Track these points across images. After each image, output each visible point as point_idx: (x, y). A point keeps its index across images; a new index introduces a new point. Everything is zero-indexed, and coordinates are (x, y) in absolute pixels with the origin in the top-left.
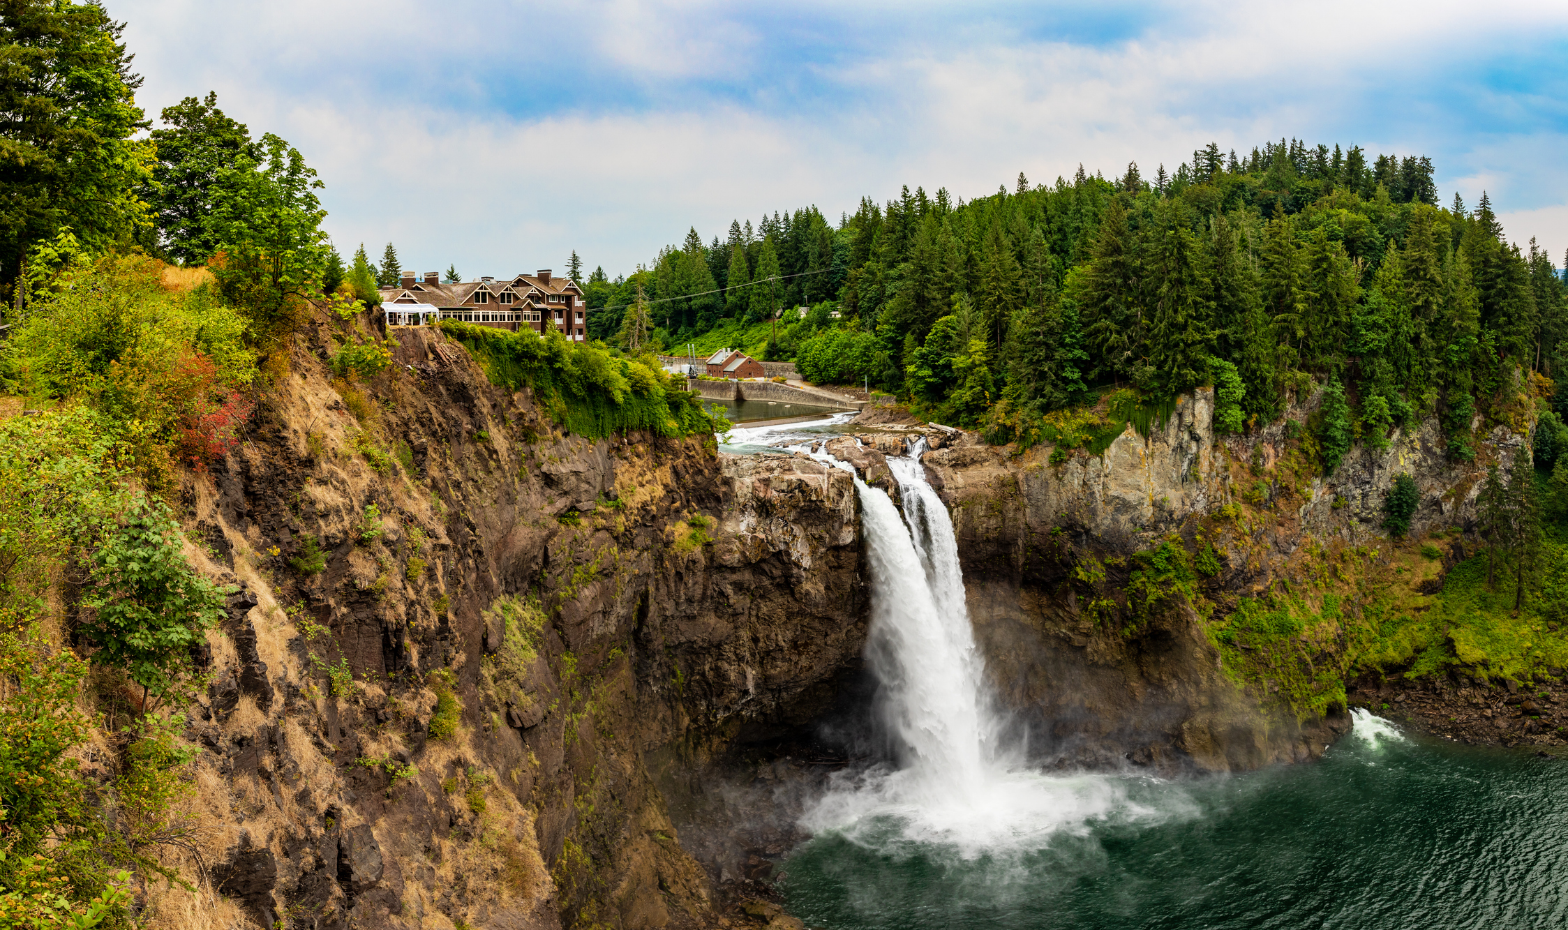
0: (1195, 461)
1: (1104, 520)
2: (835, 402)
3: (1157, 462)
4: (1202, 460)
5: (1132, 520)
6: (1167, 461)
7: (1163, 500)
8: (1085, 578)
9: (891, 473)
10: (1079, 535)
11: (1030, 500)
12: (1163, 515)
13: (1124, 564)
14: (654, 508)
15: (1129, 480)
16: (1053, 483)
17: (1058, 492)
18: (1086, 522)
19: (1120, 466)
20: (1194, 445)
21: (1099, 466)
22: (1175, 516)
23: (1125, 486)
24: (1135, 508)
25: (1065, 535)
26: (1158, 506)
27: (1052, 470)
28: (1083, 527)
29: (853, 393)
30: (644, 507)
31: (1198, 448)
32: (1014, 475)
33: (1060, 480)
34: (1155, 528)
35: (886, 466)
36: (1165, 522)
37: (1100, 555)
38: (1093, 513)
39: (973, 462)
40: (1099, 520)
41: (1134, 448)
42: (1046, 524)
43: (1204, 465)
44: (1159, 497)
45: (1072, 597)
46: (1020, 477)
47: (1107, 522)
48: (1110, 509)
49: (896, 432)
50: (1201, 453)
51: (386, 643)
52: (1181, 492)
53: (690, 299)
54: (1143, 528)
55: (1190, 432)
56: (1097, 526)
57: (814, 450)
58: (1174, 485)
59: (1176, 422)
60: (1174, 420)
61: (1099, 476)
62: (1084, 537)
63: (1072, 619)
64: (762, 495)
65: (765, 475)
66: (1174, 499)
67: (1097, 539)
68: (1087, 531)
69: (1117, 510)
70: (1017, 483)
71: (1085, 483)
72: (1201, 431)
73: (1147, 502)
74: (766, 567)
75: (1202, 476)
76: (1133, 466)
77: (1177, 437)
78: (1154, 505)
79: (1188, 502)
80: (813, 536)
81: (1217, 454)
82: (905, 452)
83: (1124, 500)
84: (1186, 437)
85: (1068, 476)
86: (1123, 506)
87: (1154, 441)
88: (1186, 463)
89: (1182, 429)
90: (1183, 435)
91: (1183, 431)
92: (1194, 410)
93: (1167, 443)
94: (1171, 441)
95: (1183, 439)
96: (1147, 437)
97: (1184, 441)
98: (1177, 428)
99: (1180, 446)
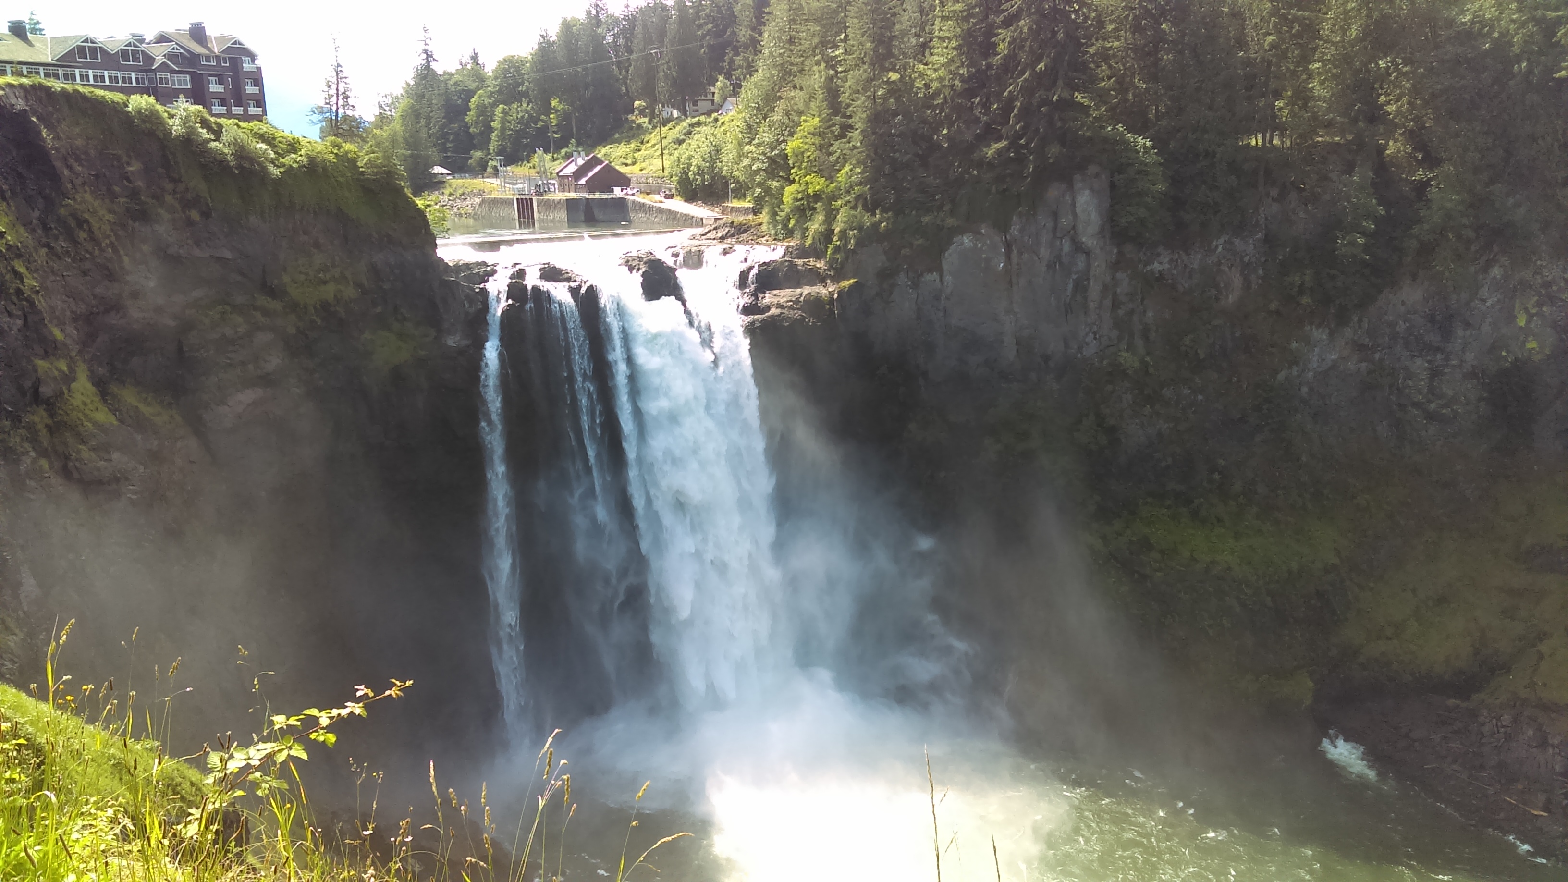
0: (1082, 284)
1: (946, 360)
4: (1092, 283)
5: (986, 363)
6: (1038, 281)
11: (846, 326)
15: (981, 306)
17: (883, 318)
18: (921, 361)
19: (967, 284)
20: (1080, 259)
21: (937, 284)
22: (1053, 363)
23: (976, 315)
24: (990, 346)
26: (1024, 345)
28: (918, 367)
31: (1088, 264)
33: (886, 302)
34: (1023, 378)
38: (931, 350)
40: (938, 360)
41: (988, 261)
43: (1094, 290)
44: (1026, 333)
48: (954, 345)
50: (1092, 273)
52: (1064, 330)
54: (1005, 376)
55: (1073, 240)
56: (936, 368)
58: (1052, 318)
59: (1049, 223)
60: (1044, 220)
61: (937, 298)
66: (1051, 338)
67: (937, 386)
68: (925, 374)
69: (965, 348)
71: (918, 308)
72: (1089, 239)
73: (1009, 339)
75: (1092, 306)
76: (986, 286)
77: (1051, 246)
78: (1018, 344)
79: (1073, 345)
81: (1120, 275)
83: (974, 334)
84: (1067, 247)
85: (897, 296)
86: (973, 342)
88: (1070, 286)
89: (1058, 235)
90: (1061, 245)
91: (1061, 238)
92: (1075, 206)
93: (1038, 256)
94: (1044, 252)
95: (1061, 250)
96: (1008, 246)
97: (1063, 253)
98: (1051, 233)
99: (1058, 257)
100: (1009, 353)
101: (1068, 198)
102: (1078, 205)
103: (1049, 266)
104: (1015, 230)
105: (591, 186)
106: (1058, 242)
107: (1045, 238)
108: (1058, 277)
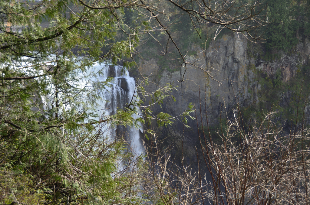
0: (235, 75)
4: (240, 74)
7: (217, 97)
20: (235, 65)
21: (179, 75)
24: (200, 100)
26: (214, 99)
31: (238, 67)
43: (241, 77)
44: (214, 95)
50: (240, 70)
52: (228, 93)
55: (233, 58)
58: (224, 88)
66: (223, 96)
72: (239, 58)
73: (208, 97)
75: (240, 84)
76: (199, 76)
77: (224, 60)
78: (211, 99)
81: (250, 71)
83: (194, 95)
84: (230, 60)
86: (193, 99)
87: (212, 63)
88: (231, 76)
89: (227, 56)
90: (228, 60)
91: (228, 57)
92: (234, 45)
93: (219, 64)
94: (221, 62)
95: (228, 61)
96: (207, 60)
97: (229, 63)
98: (224, 55)
99: (227, 64)
100: (208, 103)
101: (232, 41)
102: (236, 44)
103: (223, 68)
104: (210, 54)
106: (227, 58)
107: (222, 57)
108: (226, 72)
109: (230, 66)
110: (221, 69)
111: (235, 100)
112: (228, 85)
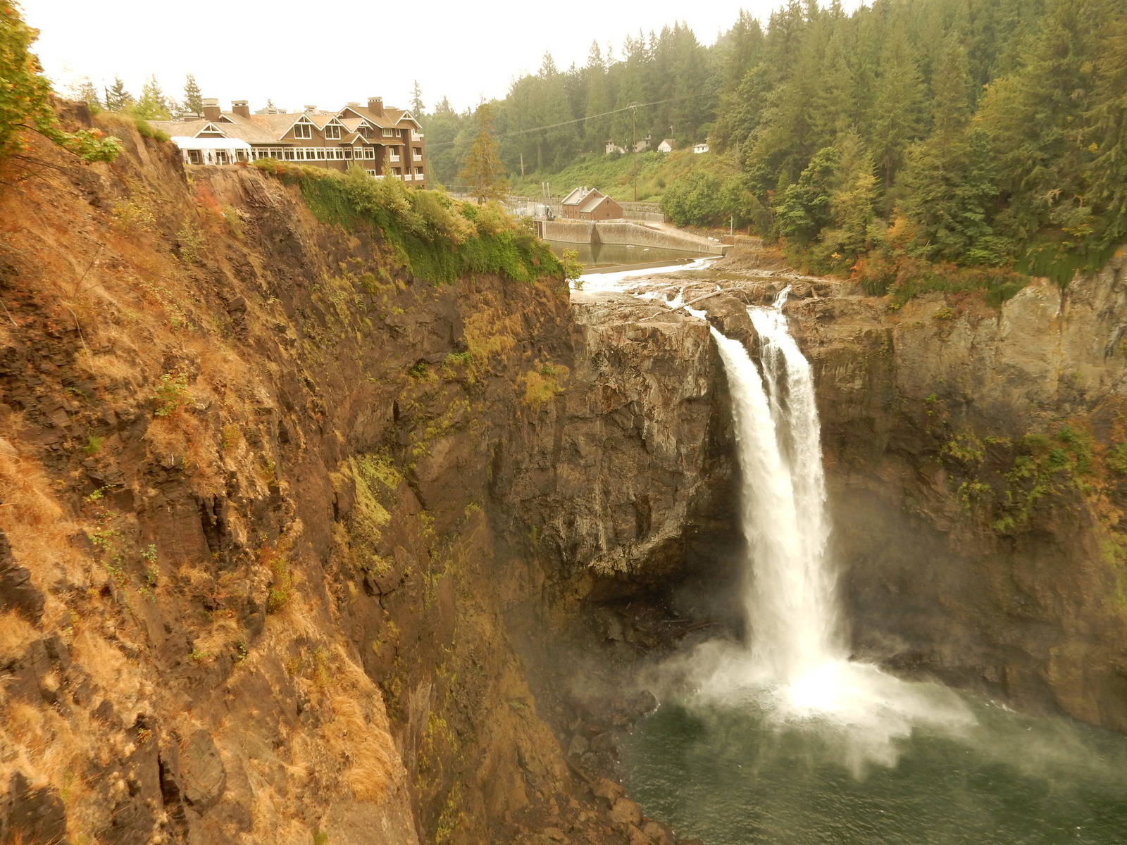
1: (992, 391)
2: (697, 245)
3: (1073, 328)
5: (1028, 395)
6: (1088, 328)
7: (1074, 376)
8: (959, 455)
9: (750, 322)
10: (957, 405)
11: (904, 360)
12: (1071, 392)
13: (1010, 445)
14: (504, 357)
15: (1031, 348)
16: (936, 343)
17: (940, 356)
18: (969, 391)
19: (1022, 329)
21: (994, 328)
22: (1087, 397)
23: (1025, 354)
24: (1034, 381)
25: (942, 404)
26: (1066, 382)
27: (935, 329)
28: (964, 396)
29: (717, 235)
30: (495, 355)
32: (889, 332)
33: (943, 341)
34: (1057, 409)
35: (746, 316)
36: (1073, 402)
37: (980, 430)
38: (980, 382)
39: (843, 313)
40: (985, 390)
41: (1044, 309)
42: (920, 388)
44: (1069, 372)
45: (941, 475)
46: (896, 334)
47: (997, 394)
48: (1001, 379)
49: (759, 279)
51: (206, 522)
52: (1102, 369)
53: (545, 132)
54: (1041, 406)
56: (982, 398)
57: (671, 297)
58: (1093, 359)
59: (1110, 281)
60: (1106, 277)
61: (992, 339)
62: (964, 409)
63: (938, 500)
64: (614, 343)
65: (618, 323)
66: (1090, 376)
67: (979, 413)
68: (969, 402)
69: (1011, 381)
70: (891, 340)
71: (973, 347)
73: (1053, 375)
74: (617, 417)
76: (1039, 331)
77: (1108, 298)
78: (1061, 380)
79: (1109, 382)
80: (666, 386)
82: (767, 300)
83: (1021, 371)
85: (954, 337)
86: (1019, 377)
87: (1074, 303)
88: (1116, 333)
93: (1092, 307)
94: (1098, 304)
95: (1116, 302)
96: (1064, 295)
97: (1116, 306)
98: (1109, 289)
99: (1111, 311)
100: (1051, 387)
103: (1099, 316)
104: (1075, 284)
105: (597, 214)
106: (1114, 296)
107: (1102, 292)
108: (1104, 324)
109: (1116, 311)
110: (1095, 318)
111: (1115, 386)
112: (1103, 353)
